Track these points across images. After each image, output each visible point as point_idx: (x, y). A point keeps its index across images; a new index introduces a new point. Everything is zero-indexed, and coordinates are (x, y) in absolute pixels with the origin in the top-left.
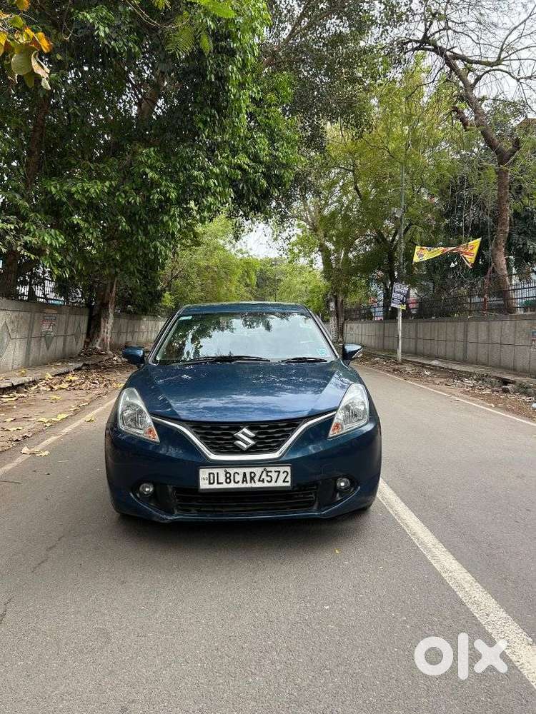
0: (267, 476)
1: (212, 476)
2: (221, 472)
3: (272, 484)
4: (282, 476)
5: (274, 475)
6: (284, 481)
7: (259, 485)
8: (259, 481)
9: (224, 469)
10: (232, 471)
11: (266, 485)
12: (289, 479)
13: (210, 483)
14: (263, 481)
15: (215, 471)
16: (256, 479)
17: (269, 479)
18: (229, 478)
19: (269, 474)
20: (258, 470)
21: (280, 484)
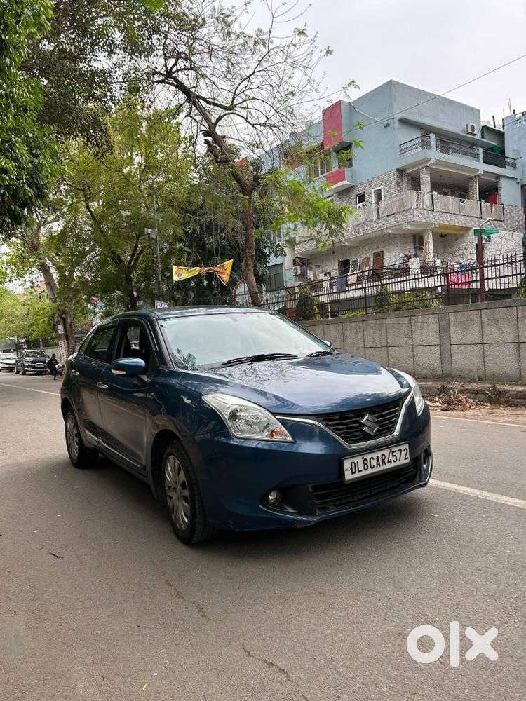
0: (393, 456)
1: (353, 465)
2: (359, 460)
3: (398, 463)
4: (404, 453)
5: (397, 454)
6: (406, 458)
7: (388, 466)
8: (388, 462)
9: (361, 457)
10: (368, 457)
11: (393, 465)
12: (408, 456)
13: (353, 473)
14: (391, 462)
15: (355, 460)
16: (386, 461)
17: (394, 458)
18: (366, 464)
19: (394, 454)
20: (386, 452)
21: (403, 461)
